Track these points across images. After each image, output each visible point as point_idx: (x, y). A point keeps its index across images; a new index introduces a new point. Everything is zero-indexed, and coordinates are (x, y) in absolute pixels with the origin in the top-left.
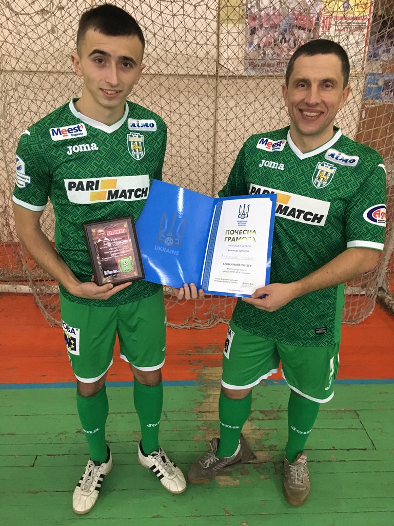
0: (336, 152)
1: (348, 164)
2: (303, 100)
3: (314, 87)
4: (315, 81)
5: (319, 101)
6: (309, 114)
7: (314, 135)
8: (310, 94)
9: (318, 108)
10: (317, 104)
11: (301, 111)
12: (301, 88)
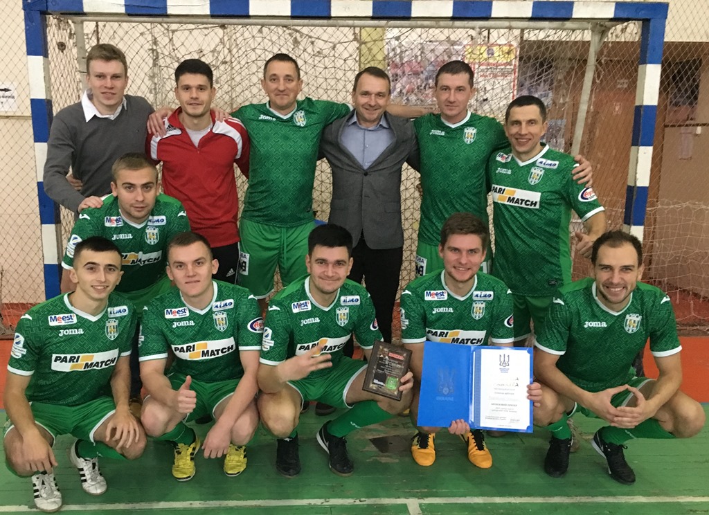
0: (544, 160)
1: (552, 167)
2: (517, 133)
3: (524, 124)
4: (524, 121)
5: (527, 132)
6: (522, 140)
7: (526, 153)
8: (521, 129)
9: (527, 137)
10: (526, 135)
11: (517, 139)
12: (515, 125)
